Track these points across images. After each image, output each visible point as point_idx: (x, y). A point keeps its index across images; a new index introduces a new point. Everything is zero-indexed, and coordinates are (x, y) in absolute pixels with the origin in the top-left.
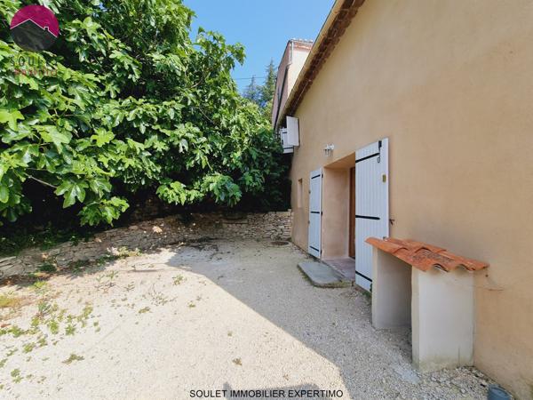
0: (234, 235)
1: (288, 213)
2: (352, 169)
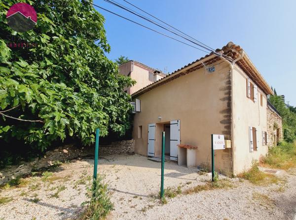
0: (105, 152)
1: (132, 141)
2: (164, 125)
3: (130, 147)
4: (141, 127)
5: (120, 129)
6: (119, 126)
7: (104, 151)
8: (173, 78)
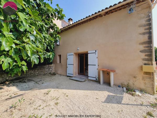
1: (52, 65)
2: (78, 54)
3: (51, 69)
4: (60, 56)
5: (51, 56)
6: (49, 54)
7: (31, 73)
8: (90, 20)
